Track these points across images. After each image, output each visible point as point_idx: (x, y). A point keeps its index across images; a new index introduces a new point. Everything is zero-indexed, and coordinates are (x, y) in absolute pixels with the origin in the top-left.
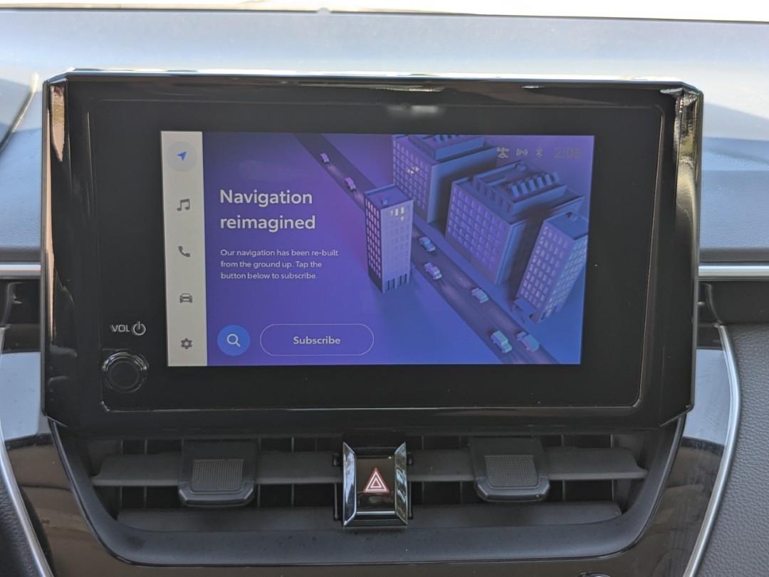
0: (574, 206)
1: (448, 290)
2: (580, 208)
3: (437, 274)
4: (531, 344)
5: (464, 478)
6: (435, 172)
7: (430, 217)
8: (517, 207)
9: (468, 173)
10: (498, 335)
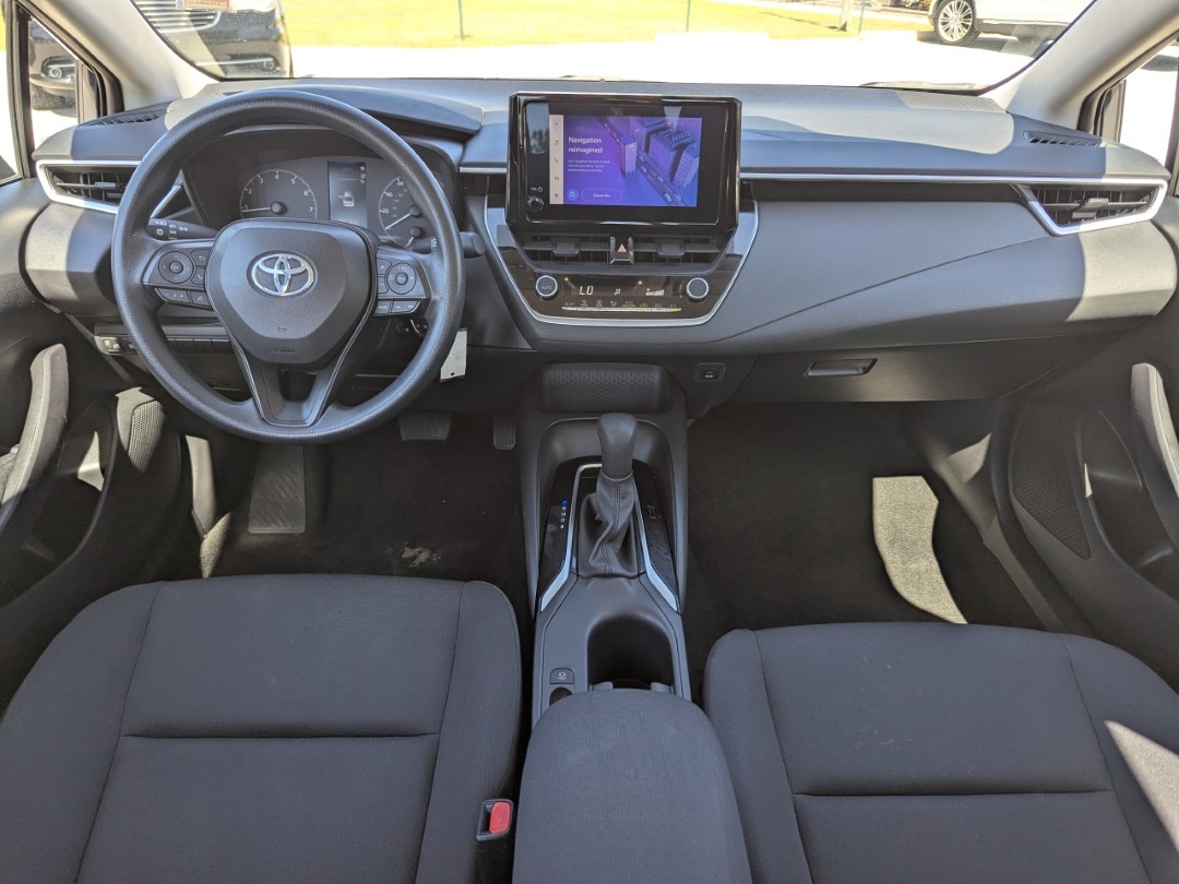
0: (695, 145)
1: (649, 177)
2: (696, 146)
3: (645, 171)
4: (679, 198)
5: (654, 251)
6: (645, 131)
7: (643, 148)
8: (674, 145)
9: (657, 132)
10: (667, 195)
